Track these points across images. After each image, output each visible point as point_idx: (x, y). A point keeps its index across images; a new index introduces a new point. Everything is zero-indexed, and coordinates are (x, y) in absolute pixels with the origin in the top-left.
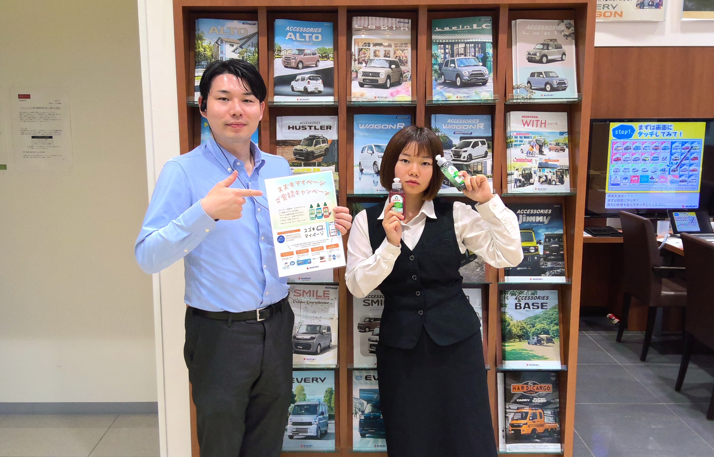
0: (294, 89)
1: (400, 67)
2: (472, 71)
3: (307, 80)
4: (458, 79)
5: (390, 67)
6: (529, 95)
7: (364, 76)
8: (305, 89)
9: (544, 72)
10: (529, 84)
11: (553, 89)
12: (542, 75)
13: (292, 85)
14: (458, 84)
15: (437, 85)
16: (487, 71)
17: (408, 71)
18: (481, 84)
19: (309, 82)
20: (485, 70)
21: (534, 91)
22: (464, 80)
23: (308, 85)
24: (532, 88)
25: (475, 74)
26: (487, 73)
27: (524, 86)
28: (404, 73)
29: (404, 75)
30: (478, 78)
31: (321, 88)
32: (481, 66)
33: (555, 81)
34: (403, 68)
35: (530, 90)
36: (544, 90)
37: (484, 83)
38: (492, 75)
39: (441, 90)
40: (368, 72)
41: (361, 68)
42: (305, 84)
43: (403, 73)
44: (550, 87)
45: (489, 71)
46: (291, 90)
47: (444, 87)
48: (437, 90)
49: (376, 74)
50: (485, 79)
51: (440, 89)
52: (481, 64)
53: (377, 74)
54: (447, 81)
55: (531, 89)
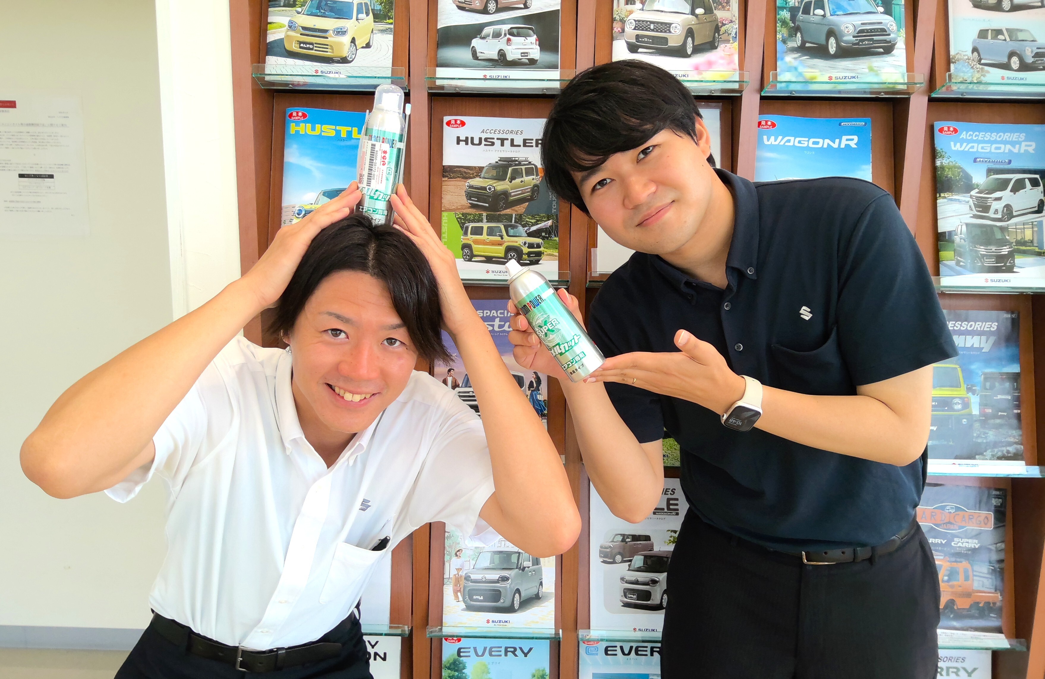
0: (478, 55)
1: (715, 12)
2: (862, 24)
3: (505, 35)
4: (832, 41)
5: (693, 13)
6: (977, 75)
7: (638, 30)
8: (502, 54)
9: (1007, 30)
10: (975, 54)
11: (1025, 67)
12: (1003, 34)
13: (473, 47)
14: (832, 49)
15: (786, 52)
16: (894, 25)
17: (731, 22)
18: (881, 50)
19: (509, 40)
20: (887, 21)
21: (986, 68)
22: (846, 42)
23: (509, 47)
24: (983, 61)
25: (867, 31)
26: (895, 27)
27: (966, 57)
28: (724, 25)
29: (723, 29)
30: (875, 38)
31: (535, 52)
32: (881, 13)
33: (1030, 50)
34: (720, 14)
35: (978, 66)
36: (1006, 66)
37: (888, 49)
38: (903, 32)
39: (795, 63)
40: (647, 22)
41: (631, 12)
42: (500, 44)
43: (720, 24)
44: (1018, 62)
45: (897, 25)
46: (470, 56)
47: (800, 57)
48: (786, 63)
49: (663, 27)
50: (890, 42)
51: (793, 61)
52: (881, 9)
53: (666, 27)
54: (808, 45)
55: (980, 64)
